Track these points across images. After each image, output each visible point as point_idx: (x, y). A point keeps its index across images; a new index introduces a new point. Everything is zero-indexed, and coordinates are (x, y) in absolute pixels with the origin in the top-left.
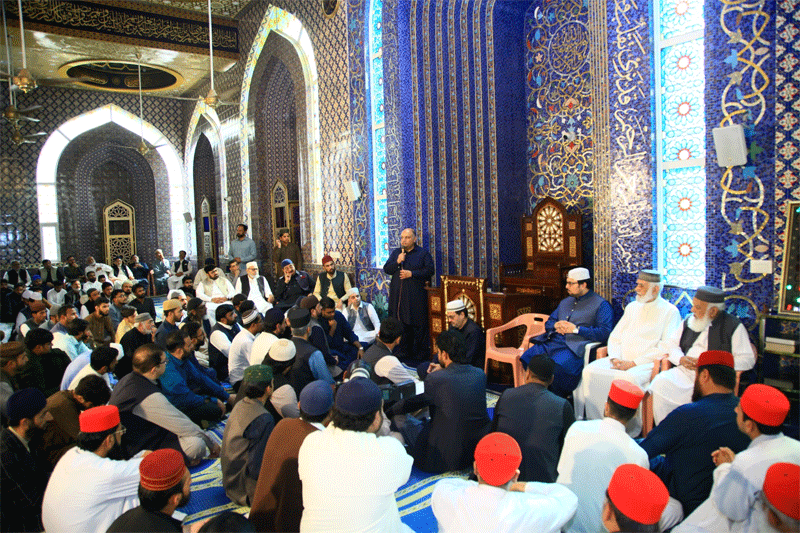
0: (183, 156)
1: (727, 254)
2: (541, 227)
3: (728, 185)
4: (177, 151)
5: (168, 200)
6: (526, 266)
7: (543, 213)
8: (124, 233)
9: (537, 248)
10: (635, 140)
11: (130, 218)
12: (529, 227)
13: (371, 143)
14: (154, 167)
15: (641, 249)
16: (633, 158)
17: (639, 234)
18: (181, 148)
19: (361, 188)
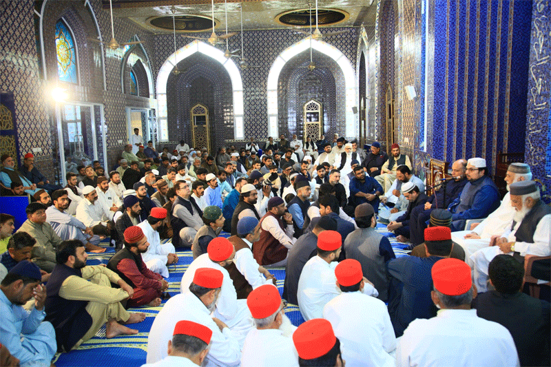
0: (355, 67)
4: (351, 64)
11: (319, 111)
13: (425, 56)
14: (335, 76)
15: (540, 144)
16: (541, 61)
17: (540, 131)
18: (354, 61)
19: (417, 91)
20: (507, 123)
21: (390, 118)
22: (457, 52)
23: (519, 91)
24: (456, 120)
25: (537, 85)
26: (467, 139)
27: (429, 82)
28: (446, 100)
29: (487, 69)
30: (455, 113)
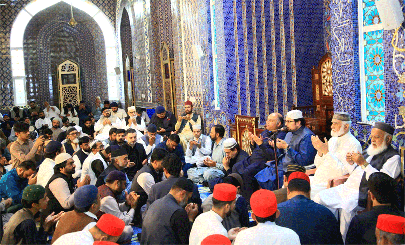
0: (115, 25)
1: (397, 99)
2: (324, 77)
3: (396, 45)
4: (110, 21)
5: (104, 58)
6: (316, 107)
7: (325, 66)
8: (72, 83)
9: (322, 92)
10: (343, 10)
11: (76, 72)
12: (317, 77)
13: (210, 15)
14: (93, 33)
15: (348, 95)
16: (342, 24)
17: (347, 83)
18: (113, 18)
19: (204, 50)
20: (294, 79)
21: (167, 77)
22: (244, 12)
23: (302, 50)
24: (248, 78)
25: (340, 43)
26: (260, 96)
27: (218, 41)
28: (238, 58)
29: (273, 29)
30: (247, 70)
